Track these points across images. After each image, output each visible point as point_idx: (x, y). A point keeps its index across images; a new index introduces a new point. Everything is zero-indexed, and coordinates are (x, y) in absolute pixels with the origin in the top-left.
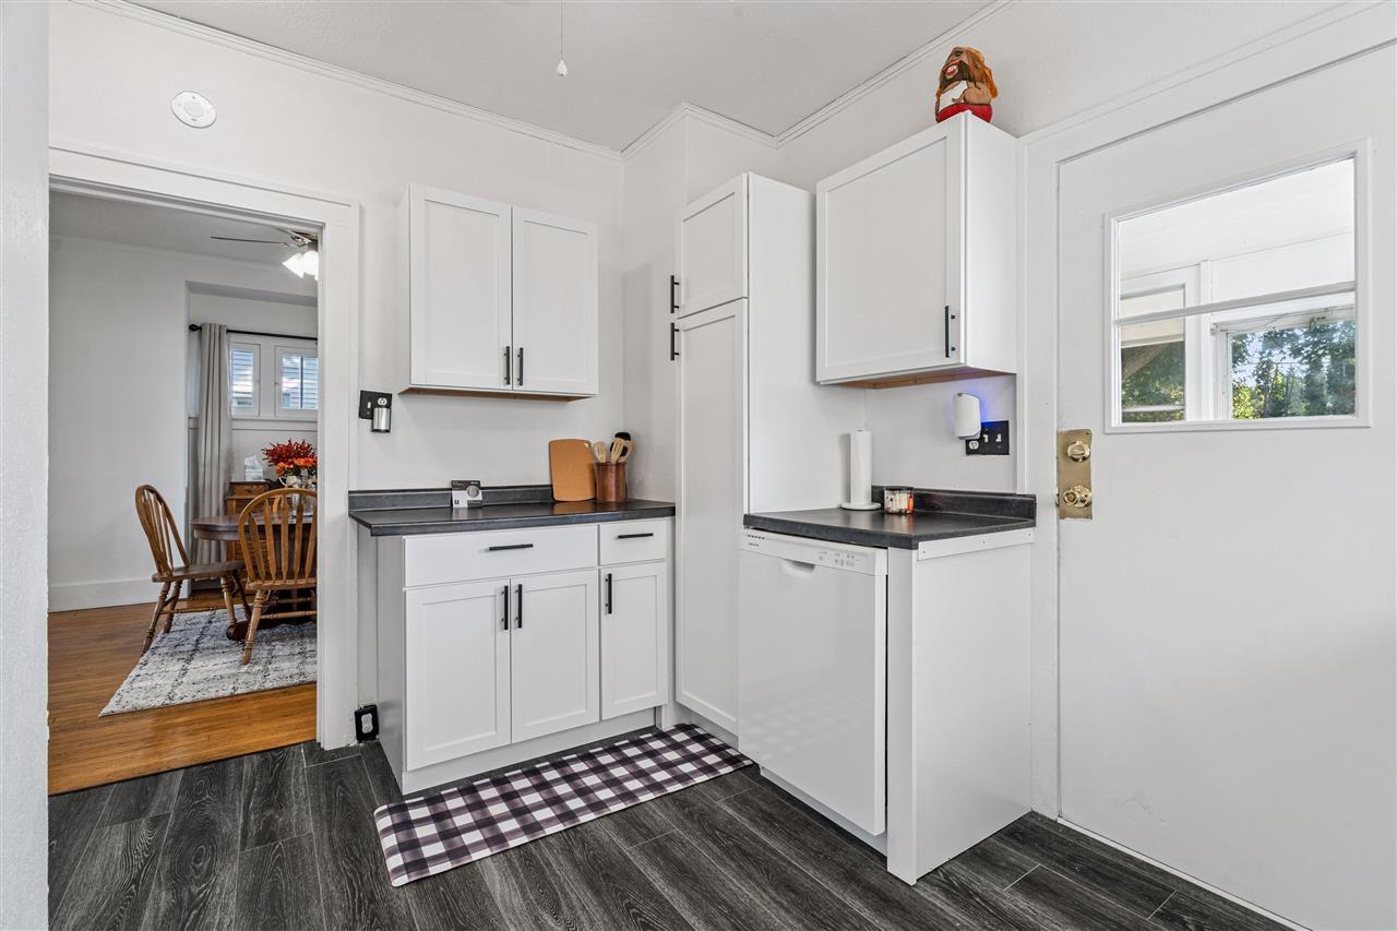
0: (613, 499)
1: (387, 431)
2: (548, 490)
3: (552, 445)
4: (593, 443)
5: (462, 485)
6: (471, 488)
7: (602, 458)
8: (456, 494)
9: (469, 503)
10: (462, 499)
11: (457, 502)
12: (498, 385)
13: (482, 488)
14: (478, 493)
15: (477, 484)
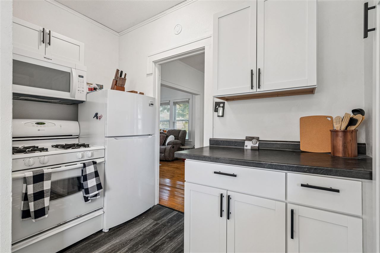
0: (340, 155)
1: (223, 116)
2: (296, 145)
3: (302, 120)
4: (334, 117)
5: (250, 139)
6: (254, 141)
7: (337, 127)
8: (247, 143)
9: (252, 147)
10: (249, 145)
11: (246, 146)
12: (246, 90)
13: (260, 141)
14: (257, 142)
15: (258, 139)
